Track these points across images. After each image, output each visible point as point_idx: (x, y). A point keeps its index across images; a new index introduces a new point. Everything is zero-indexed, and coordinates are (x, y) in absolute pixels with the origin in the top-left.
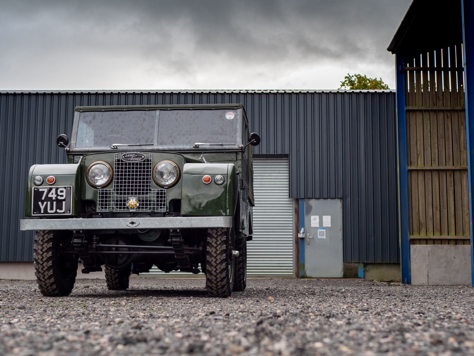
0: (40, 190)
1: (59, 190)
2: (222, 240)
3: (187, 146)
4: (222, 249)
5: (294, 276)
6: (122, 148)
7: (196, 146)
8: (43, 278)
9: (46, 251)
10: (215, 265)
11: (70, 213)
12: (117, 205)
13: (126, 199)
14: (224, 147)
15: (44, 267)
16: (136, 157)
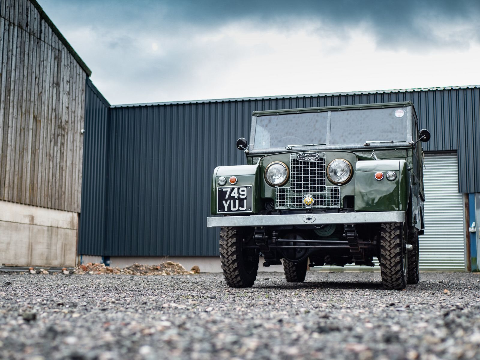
0: (224, 190)
1: (240, 190)
2: (396, 234)
3: (358, 144)
4: (396, 243)
5: (466, 270)
6: (297, 149)
7: (367, 145)
8: (229, 270)
9: (230, 246)
10: (389, 258)
11: (251, 210)
12: (294, 202)
13: (302, 196)
14: (395, 144)
15: (229, 261)
16: (310, 157)
